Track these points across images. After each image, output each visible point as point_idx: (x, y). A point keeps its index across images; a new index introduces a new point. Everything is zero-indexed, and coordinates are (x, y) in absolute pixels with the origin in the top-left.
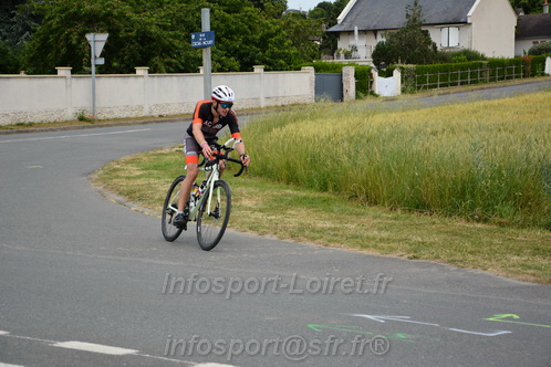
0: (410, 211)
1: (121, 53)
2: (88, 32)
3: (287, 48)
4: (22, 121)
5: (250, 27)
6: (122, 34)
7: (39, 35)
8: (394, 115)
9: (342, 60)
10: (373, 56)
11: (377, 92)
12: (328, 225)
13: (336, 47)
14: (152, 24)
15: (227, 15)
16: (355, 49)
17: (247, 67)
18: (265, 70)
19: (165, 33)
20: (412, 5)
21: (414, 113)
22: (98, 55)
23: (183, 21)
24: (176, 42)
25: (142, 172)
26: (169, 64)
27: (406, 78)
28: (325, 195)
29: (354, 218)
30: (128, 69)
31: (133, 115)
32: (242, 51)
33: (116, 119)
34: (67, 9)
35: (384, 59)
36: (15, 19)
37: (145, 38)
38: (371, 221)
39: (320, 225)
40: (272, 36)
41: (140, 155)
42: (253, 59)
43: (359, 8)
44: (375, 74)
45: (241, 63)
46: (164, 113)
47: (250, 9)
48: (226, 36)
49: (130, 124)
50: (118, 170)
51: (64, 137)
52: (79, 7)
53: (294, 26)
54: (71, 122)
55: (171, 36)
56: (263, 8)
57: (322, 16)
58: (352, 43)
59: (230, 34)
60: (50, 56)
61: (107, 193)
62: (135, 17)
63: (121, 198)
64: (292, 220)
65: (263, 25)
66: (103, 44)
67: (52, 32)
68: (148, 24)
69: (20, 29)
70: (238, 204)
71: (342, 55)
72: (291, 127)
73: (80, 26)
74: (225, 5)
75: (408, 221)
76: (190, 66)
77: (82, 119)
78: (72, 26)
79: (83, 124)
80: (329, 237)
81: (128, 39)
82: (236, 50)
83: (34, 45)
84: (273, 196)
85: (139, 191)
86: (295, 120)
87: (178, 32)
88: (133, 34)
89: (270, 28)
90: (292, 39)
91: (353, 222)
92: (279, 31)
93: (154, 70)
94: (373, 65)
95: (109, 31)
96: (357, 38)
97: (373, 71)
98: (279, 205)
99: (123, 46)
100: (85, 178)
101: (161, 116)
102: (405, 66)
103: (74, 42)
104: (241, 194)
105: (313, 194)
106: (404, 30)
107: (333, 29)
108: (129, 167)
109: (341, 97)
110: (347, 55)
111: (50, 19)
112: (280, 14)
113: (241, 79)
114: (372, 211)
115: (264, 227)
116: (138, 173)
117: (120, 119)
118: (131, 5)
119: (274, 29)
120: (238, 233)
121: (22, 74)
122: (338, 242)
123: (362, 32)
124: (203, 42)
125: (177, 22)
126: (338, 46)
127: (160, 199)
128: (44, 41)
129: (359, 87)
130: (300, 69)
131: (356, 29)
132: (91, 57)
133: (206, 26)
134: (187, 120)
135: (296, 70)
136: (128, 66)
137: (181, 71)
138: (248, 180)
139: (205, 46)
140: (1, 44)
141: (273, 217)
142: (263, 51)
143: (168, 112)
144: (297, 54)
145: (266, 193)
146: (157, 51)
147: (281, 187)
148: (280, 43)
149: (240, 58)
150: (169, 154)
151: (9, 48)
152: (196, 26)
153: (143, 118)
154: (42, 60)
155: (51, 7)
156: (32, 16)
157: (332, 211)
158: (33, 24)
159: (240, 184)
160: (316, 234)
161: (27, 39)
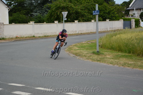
1: (70, 17)
2: (63, 11)
3: (116, 14)
4: (46, 35)
5: (105, 9)
6: (71, 12)
7: (49, 13)
10: (140, 16)
11: (141, 26)
12: (132, 63)
14: (79, 9)
15: (99, 6)
16: (134, 14)
17: (104, 20)
18: (109, 20)
19: (82, 11)
22: (65, 18)
23: (87, 8)
24: (85, 14)
25: (78, 48)
26: (83, 19)
28: (130, 54)
29: (139, 61)
30: (72, 21)
31: (74, 33)
32: (103, 16)
34: (57, 6)
36: (43, 9)
37: (77, 13)
39: (130, 63)
40: (111, 11)
41: (77, 44)
42: (106, 17)
43: (136, 3)
44: (141, 21)
47: (105, 4)
49: (73, 36)
50: (72, 48)
52: (60, 6)
53: (117, 8)
55: (84, 12)
56: (109, 4)
57: (124, 5)
58: (133, 12)
60: (52, 18)
61: (70, 54)
62: (74, 7)
63: (74, 55)
64: (122, 61)
65: (109, 8)
66: (66, 15)
67: (53, 12)
69: (44, 11)
70: (106, 57)
71: (131, 16)
72: (118, 36)
73: (60, 10)
76: (89, 20)
78: (58, 10)
80: (133, 66)
81: (72, 13)
82: (101, 15)
83: (48, 15)
84: (115, 55)
85: (79, 53)
86: (119, 34)
87: (86, 11)
88: (74, 12)
89: (111, 9)
90: (117, 12)
91: (139, 62)
92: (113, 10)
93: (79, 21)
94: (140, 18)
95: (68, 11)
96: (135, 11)
97: (140, 20)
99: (71, 15)
100: (63, 50)
101: (81, 33)
103: (59, 14)
104: (106, 54)
105: (126, 54)
107: (128, 9)
108: (75, 47)
109: (131, 28)
111: (52, 8)
112: (113, 5)
113: (103, 23)
115: (114, 63)
116: (77, 49)
117: (70, 34)
118: (73, 4)
120: (107, 65)
121: (45, 23)
122: (136, 67)
123: (137, 9)
124: (96, 13)
125: (86, 8)
126: (130, 14)
127: (85, 56)
128: (51, 14)
129: (136, 25)
130: (119, 20)
131: (135, 9)
132: (63, 18)
133: (97, 9)
134: (88, 34)
135: (118, 20)
136: (72, 20)
137: (86, 21)
138: (108, 50)
139: (97, 15)
140: (40, 15)
141: (116, 60)
142: (109, 15)
143: (83, 32)
144: (118, 16)
145: (113, 54)
146: (80, 16)
147: (117, 52)
148: (114, 13)
149: (102, 17)
150: (85, 43)
151: (41, 16)
152: (90, 9)
153: (76, 34)
154: (50, 19)
155: (53, 5)
156: (47, 8)
157: (133, 59)
158: (47, 10)
159: (105, 51)
160: (129, 65)
161: (46, 14)
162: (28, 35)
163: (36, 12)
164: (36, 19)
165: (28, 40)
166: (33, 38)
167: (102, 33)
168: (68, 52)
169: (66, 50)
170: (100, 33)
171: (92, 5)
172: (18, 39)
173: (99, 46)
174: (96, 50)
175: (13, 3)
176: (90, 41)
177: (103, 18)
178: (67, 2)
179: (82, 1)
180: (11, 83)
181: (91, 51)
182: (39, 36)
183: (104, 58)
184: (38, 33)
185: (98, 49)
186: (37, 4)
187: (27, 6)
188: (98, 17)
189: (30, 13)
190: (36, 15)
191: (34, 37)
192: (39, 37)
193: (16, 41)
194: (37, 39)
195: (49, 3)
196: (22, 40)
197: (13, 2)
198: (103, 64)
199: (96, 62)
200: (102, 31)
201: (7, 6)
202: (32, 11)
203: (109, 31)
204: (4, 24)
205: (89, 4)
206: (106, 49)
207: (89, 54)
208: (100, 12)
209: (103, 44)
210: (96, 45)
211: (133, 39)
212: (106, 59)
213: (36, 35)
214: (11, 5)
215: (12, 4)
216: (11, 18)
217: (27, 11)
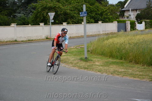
0: (149, 66)
1: (58, 18)
2: (49, 12)
3: (109, 16)
4: (30, 39)
5: (97, 10)
6: (59, 13)
7: (35, 14)
8: (143, 36)
9: (126, 19)
10: (136, 17)
11: (137, 29)
12: (123, 70)
13: (124, 15)
14: (67, 9)
15: (90, 6)
16: (130, 15)
17: (96, 22)
18: (102, 23)
19: (72, 12)
20: (148, 1)
21: (149, 35)
22: (52, 19)
23: (77, 8)
24: (75, 15)
26: (73, 21)
27: (146, 24)
28: (121, 61)
29: (131, 68)
32: (95, 17)
34: (43, 6)
35: (139, 19)
36: (28, 9)
37: (66, 14)
38: (137, 69)
39: (120, 70)
40: (104, 12)
42: (98, 19)
43: (131, 3)
44: (137, 23)
46: (71, 36)
47: (97, 4)
48: (90, 12)
51: (42, 44)
52: (47, 5)
53: (111, 9)
54: (44, 39)
55: (73, 13)
56: (101, 4)
57: (120, 6)
58: (129, 14)
59: (91, 12)
60: (38, 20)
62: (63, 8)
64: (111, 69)
65: (101, 9)
66: (53, 16)
67: (39, 13)
68: (66, 9)
69: (29, 12)
70: (95, 64)
71: (126, 18)
72: (111, 40)
73: (47, 11)
74: (90, 3)
75: (148, 69)
76: (79, 22)
77: (47, 38)
78: (44, 10)
79: (48, 40)
80: (123, 74)
81: (61, 14)
82: (93, 17)
83: (33, 17)
84: (105, 61)
85: (64, 60)
86: (112, 38)
87: (76, 12)
88: (62, 12)
89: (103, 10)
90: (110, 13)
91: (131, 69)
92: (106, 11)
93: (68, 23)
94: (136, 20)
95: (55, 12)
96: (130, 12)
97: (136, 22)
98: (107, 64)
99: (59, 16)
102: (146, 20)
103: (45, 15)
104: (95, 61)
105: (118, 61)
106: (146, 9)
107: (123, 9)
109: (126, 30)
110: (128, 17)
111: (38, 9)
112: (106, 5)
113: (94, 25)
114: (136, 66)
115: (103, 71)
116: (64, 55)
118: (62, 4)
119: (105, 10)
120: (95, 73)
121: (30, 25)
122: (126, 76)
123: (132, 10)
124: (83, 15)
125: (75, 9)
126: (125, 15)
127: (71, 63)
128: (36, 15)
129: (131, 27)
130: (113, 22)
131: (130, 9)
132: (49, 20)
134: (78, 38)
135: (111, 22)
136: (61, 22)
137: (76, 23)
140: (24, 16)
141: (106, 68)
142: (101, 17)
143: (72, 36)
144: (112, 18)
145: (103, 60)
146: (69, 17)
147: (108, 59)
148: (107, 14)
149: (94, 19)
150: (73, 48)
151: (26, 18)
154: (36, 21)
155: (38, 5)
156: (32, 8)
157: (124, 66)
158: (33, 10)
159: (95, 58)
160: (119, 73)
161: (31, 15)
162: (9, 39)
163: (19, 13)
164: (20, 20)
165: (8, 44)
166: (15, 42)
167: (94, 36)
170: (92, 36)
171: (82, 5)
173: (88, 51)
176: (80, 46)
178: (55, 2)
179: (72, 1)
181: (79, 57)
182: (22, 39)
183: (92, 66)
184: (21, 37)
185: (86, 55)
186: (20, 4)
187: (9, 6)
189: (13, 14)
190: (20, 17)
191: (16, 41)
192: (22, 41)
194: (20, 43)
195: (34, 3)
196: (2, 45)
200: (94, 34)
202: (15, 12)
205: (79, 4)
206: (96, 55)
207: (76, 60)
209: (93, 49)
212: (94, 67)
213: (18, 38)
217: (9, 12)
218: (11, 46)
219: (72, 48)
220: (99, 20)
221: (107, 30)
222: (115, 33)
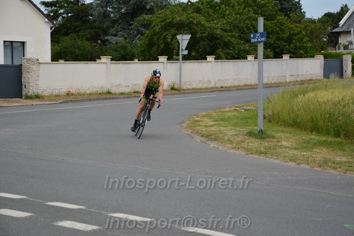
1: (197, 47)
2: (178, 34)
3: (305, 43)
4: (137, 90)
5: (281, 30)
6: (198, 35)
7: (147, 36)
12: (343, 160)
13: (337, 42)
14: (217, 28)
15: (266, 22)
16: (351, 43)
17: (278, 55)
18: (290, 57)
19: (225, 34)
22: (184, 48)
23: (237, 27)
24: (232, 40)
25: (214, 123)
26: (228, 54)
28: (338, 140)
30: (202, 57)
31: (204, 86)
32: (275, 45)
33: (193, 89)
34: (165, 20)
36: (132, 27)
37: (213, 38)
39: (338, 159)
40: (295, 35)
41: (211, 112)
42: (282, 50)
45: (274, 53)
46: (224, 86)
47: (281, 18)
49: (202, 92)
50: (198, 121)
52: (173, 19)
53: (310, 28)
54: (166, 91)
55: (230, 36)
56: (289, 17)
57: (328, 22)
58: (349, 39)
60: (154, 49)
61: (193, 135)
62: (207, 24)
63: (203, 139)
64: (318, 156)
65: (290, 28)
66: (187, 42)
68: (215, 28)
69: (135, 33)
70: (280, 144)
71: (342, 48)
72: (311, 95)
73: (173, 31)
74: (264, 15)
76: (240, 56)
77: (173, 89)
78: (168, 30)
79: (174, 92)
80: (346, 168)
81: (202, 38)
82: (271, 45)
83: (144, 43)
84: (302, 139)
85: (215, 134)
86: (313, 90)
87: (234, 33)
88: (206, 34)
89: (294, 30)
90: (308, 37)
92: (300, 32)
93: (218, 58)
95: (191, 33)
96: (352, 36)
98: (308, 146)
99: (198, 43)
100: (178, 126)
101: (222, 87)
103: (169, 40)
104: (281, 138)
105: (330, 139)
107: (336, 30)
108: (205, 119)
109: (341, 75)
110: (346, 48)
111: (154, 26)
112: (300, 21)
113: (274, 63)
115: (300, 160)
116: (211, 123)
117: (196, 89)
118: (205, 16)
119: (296, 32)
120: (282, 163)
121: (136, 61)
124: (258, 39)
125: (234, 27)
126: (340, 42)
127: (229, 140)
128: (151, 40)
130: (313, 57)
131: (352, 30)
132: (179, 50)
133: (261, 29)
134: (238, 90)
135: (310, 57)
136: (201, 55)
137: (235, 58)
138: (284, 129)
139: (260, 42)
140: (124, 42)
141: (305, 153)
142: (289, 45)
143: (226, 85)
144: (312, 47)
145: (297, 137)
146: (220, 45)
147: (307, 134)
148: (301, 40)
149: (274, 49)
150: (230, 111)
151: (128, 45)
152: (245, 29)
153: (210, 88)
154: (149, 52)
155: (156, 19)
156: (142, 25)
157: (345, 150)
158: (143, 29)
159: (279, 131)
160: (336, 165)
161: (139, 39)
162: (95, 89)
163: (115, 35)
164: (116, 51)
165: (94, 100)
166: (108, 95)
167: (271, 87)
168: (190, 132)
169: (185, 125)
170: (268, 86)
171: (249, 19)
172: (71, 98)
173: (265, 118)
174: (255, 128)
175: (63, 13)
176: (243, 106)
177: (275, 52)
178: (190, 12)
179: (226, 10)
180: (52, 201)
181: (245, 130)
182: (121, 90)
183: (275, 148)
184: (120, 85)
185: (261, 125)
186: (118, 16)
187: (95, 21)
188: (264, 48)
189: (102, 38)
190: (116, 43)
191: (109, 93)
192: (122, 94)
193: (67, 102)
194: (116, 98)
195: (146, 14)
196: (82, 101)
197: (62, 11)
198: (272, 161)
199: (256, 156)
200: (273, 82)
201: (47, 20)
202: (106, 32)
203: (290, 82)
204: (40, 61)
205: (242, 18)
206: (281, 125)
207: (240, 136)
208: (268, 37)
209: (273, 114)
210: (257, 115)
211: (347, 102)
212: (279, 150)
213: (114, 88)
214: (58, 17)
215: (61, 14)
216: (57, 48)
217: (95, 33)
218: (100, 104)
219: (228, 109)
220: (285, 52)
221: (300, 73)
222: (317, 81)
